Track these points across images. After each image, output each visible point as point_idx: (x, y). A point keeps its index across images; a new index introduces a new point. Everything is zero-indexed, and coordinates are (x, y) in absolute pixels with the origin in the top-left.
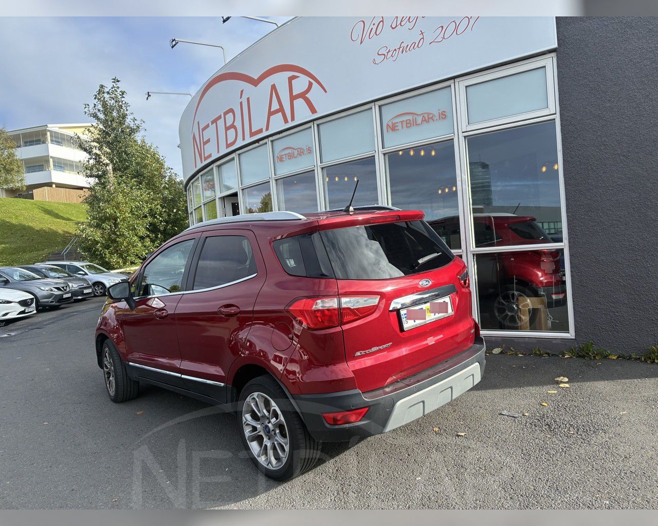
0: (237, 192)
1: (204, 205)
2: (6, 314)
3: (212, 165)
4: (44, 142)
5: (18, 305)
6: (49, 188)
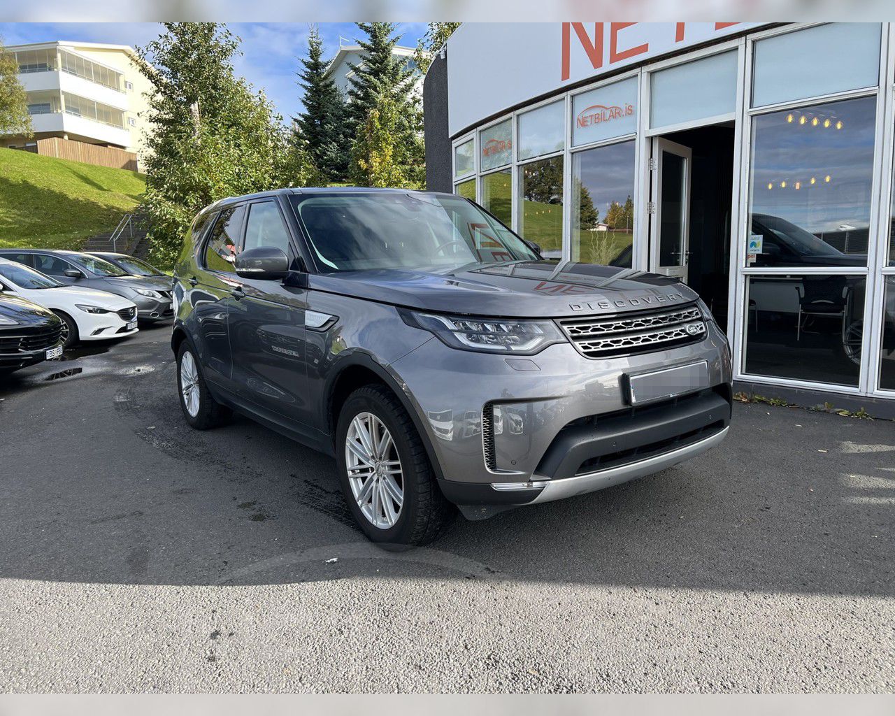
0: (733, 122)
1: (572, 153)
2: (100, 331)
3: (637, 71)
4: (50, 70)
5: (117, 317)
6: (60, 139)
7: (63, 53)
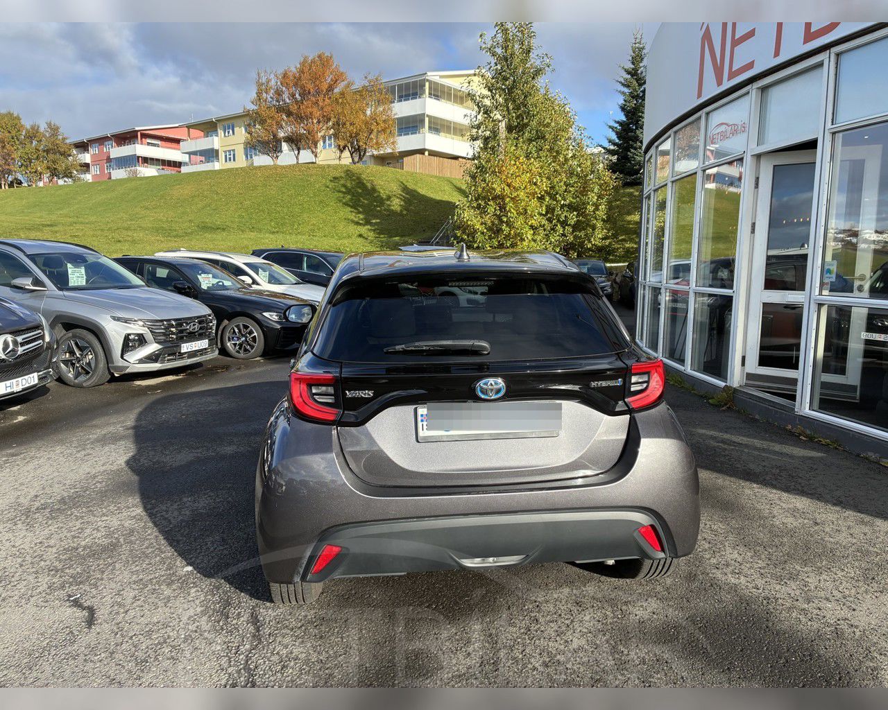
0: (816, 140)
1: (704, 170)
4: (420, 97)
6: (421, 156)
7: (430, 82)
